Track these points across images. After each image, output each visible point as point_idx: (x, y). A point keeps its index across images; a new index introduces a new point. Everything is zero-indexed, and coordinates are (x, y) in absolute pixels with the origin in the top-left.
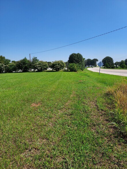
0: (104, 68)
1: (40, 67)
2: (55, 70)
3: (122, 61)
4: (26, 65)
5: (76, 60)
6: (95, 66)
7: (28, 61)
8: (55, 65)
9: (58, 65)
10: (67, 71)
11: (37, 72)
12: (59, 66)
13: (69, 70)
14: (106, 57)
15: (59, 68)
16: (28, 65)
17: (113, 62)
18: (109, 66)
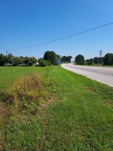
0: (76, 64)
1: (15, 61)
2: (28, 65)
3: (91, 58)
4: (2, 60)
5: (50, 57)
6: (70, 62)
7: (5, 56)
8: (28, 60)
9: (31, 60)
10: (39, 66)
11: (12, 66)
12: (31, 62)
13: (40, 65)
14: (78, 55)
15: (31, 63)
16: (4, 60)
17: (84, 59)
18: (80, 63)
